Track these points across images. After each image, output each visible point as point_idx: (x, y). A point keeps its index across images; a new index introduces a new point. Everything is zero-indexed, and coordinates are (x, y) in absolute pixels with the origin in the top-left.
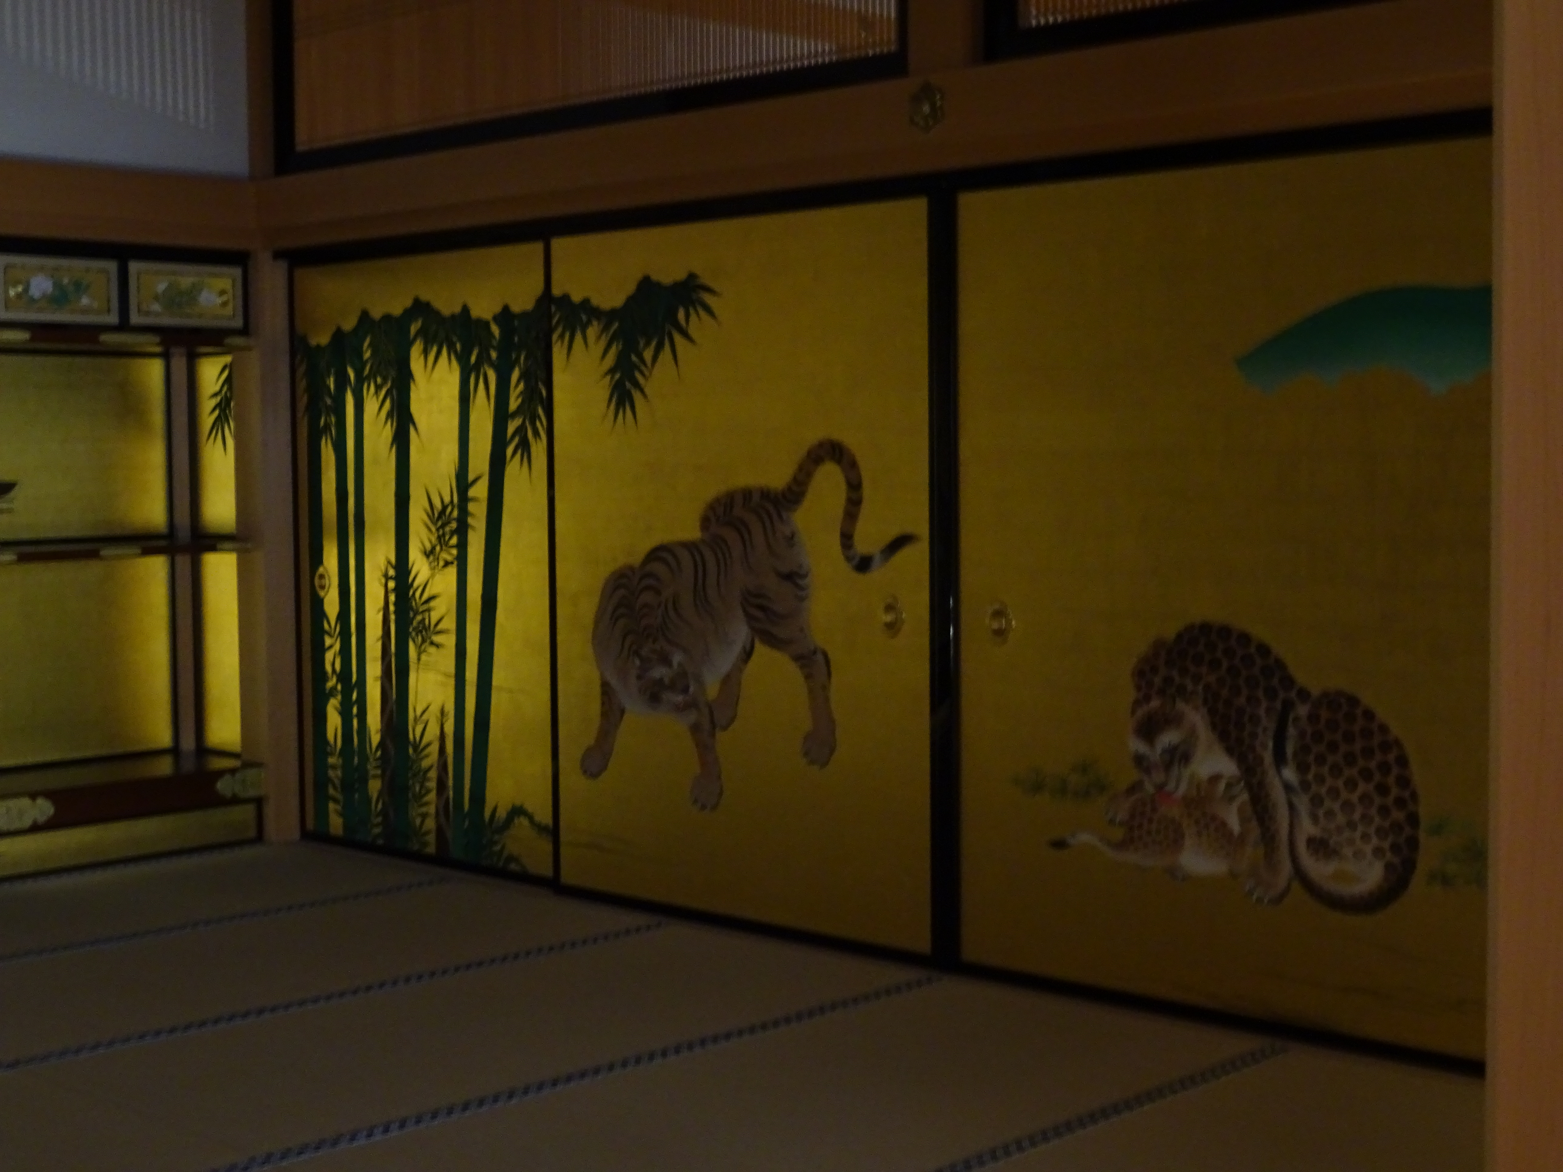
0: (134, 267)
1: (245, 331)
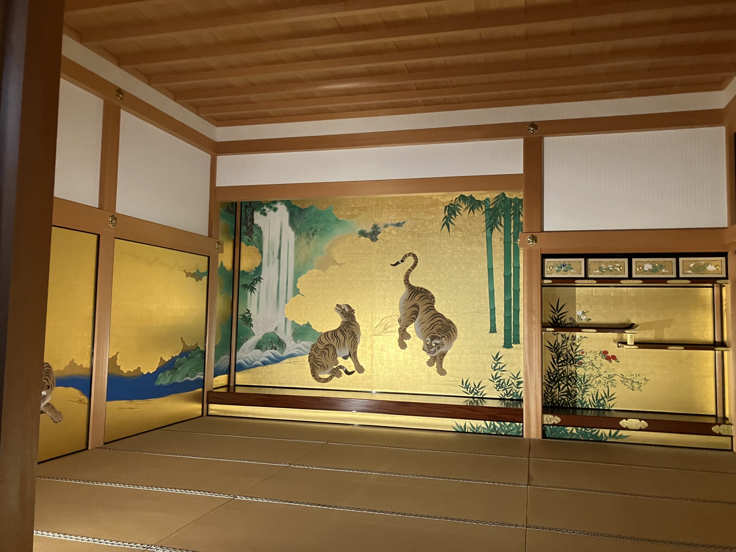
0: (681, 259)
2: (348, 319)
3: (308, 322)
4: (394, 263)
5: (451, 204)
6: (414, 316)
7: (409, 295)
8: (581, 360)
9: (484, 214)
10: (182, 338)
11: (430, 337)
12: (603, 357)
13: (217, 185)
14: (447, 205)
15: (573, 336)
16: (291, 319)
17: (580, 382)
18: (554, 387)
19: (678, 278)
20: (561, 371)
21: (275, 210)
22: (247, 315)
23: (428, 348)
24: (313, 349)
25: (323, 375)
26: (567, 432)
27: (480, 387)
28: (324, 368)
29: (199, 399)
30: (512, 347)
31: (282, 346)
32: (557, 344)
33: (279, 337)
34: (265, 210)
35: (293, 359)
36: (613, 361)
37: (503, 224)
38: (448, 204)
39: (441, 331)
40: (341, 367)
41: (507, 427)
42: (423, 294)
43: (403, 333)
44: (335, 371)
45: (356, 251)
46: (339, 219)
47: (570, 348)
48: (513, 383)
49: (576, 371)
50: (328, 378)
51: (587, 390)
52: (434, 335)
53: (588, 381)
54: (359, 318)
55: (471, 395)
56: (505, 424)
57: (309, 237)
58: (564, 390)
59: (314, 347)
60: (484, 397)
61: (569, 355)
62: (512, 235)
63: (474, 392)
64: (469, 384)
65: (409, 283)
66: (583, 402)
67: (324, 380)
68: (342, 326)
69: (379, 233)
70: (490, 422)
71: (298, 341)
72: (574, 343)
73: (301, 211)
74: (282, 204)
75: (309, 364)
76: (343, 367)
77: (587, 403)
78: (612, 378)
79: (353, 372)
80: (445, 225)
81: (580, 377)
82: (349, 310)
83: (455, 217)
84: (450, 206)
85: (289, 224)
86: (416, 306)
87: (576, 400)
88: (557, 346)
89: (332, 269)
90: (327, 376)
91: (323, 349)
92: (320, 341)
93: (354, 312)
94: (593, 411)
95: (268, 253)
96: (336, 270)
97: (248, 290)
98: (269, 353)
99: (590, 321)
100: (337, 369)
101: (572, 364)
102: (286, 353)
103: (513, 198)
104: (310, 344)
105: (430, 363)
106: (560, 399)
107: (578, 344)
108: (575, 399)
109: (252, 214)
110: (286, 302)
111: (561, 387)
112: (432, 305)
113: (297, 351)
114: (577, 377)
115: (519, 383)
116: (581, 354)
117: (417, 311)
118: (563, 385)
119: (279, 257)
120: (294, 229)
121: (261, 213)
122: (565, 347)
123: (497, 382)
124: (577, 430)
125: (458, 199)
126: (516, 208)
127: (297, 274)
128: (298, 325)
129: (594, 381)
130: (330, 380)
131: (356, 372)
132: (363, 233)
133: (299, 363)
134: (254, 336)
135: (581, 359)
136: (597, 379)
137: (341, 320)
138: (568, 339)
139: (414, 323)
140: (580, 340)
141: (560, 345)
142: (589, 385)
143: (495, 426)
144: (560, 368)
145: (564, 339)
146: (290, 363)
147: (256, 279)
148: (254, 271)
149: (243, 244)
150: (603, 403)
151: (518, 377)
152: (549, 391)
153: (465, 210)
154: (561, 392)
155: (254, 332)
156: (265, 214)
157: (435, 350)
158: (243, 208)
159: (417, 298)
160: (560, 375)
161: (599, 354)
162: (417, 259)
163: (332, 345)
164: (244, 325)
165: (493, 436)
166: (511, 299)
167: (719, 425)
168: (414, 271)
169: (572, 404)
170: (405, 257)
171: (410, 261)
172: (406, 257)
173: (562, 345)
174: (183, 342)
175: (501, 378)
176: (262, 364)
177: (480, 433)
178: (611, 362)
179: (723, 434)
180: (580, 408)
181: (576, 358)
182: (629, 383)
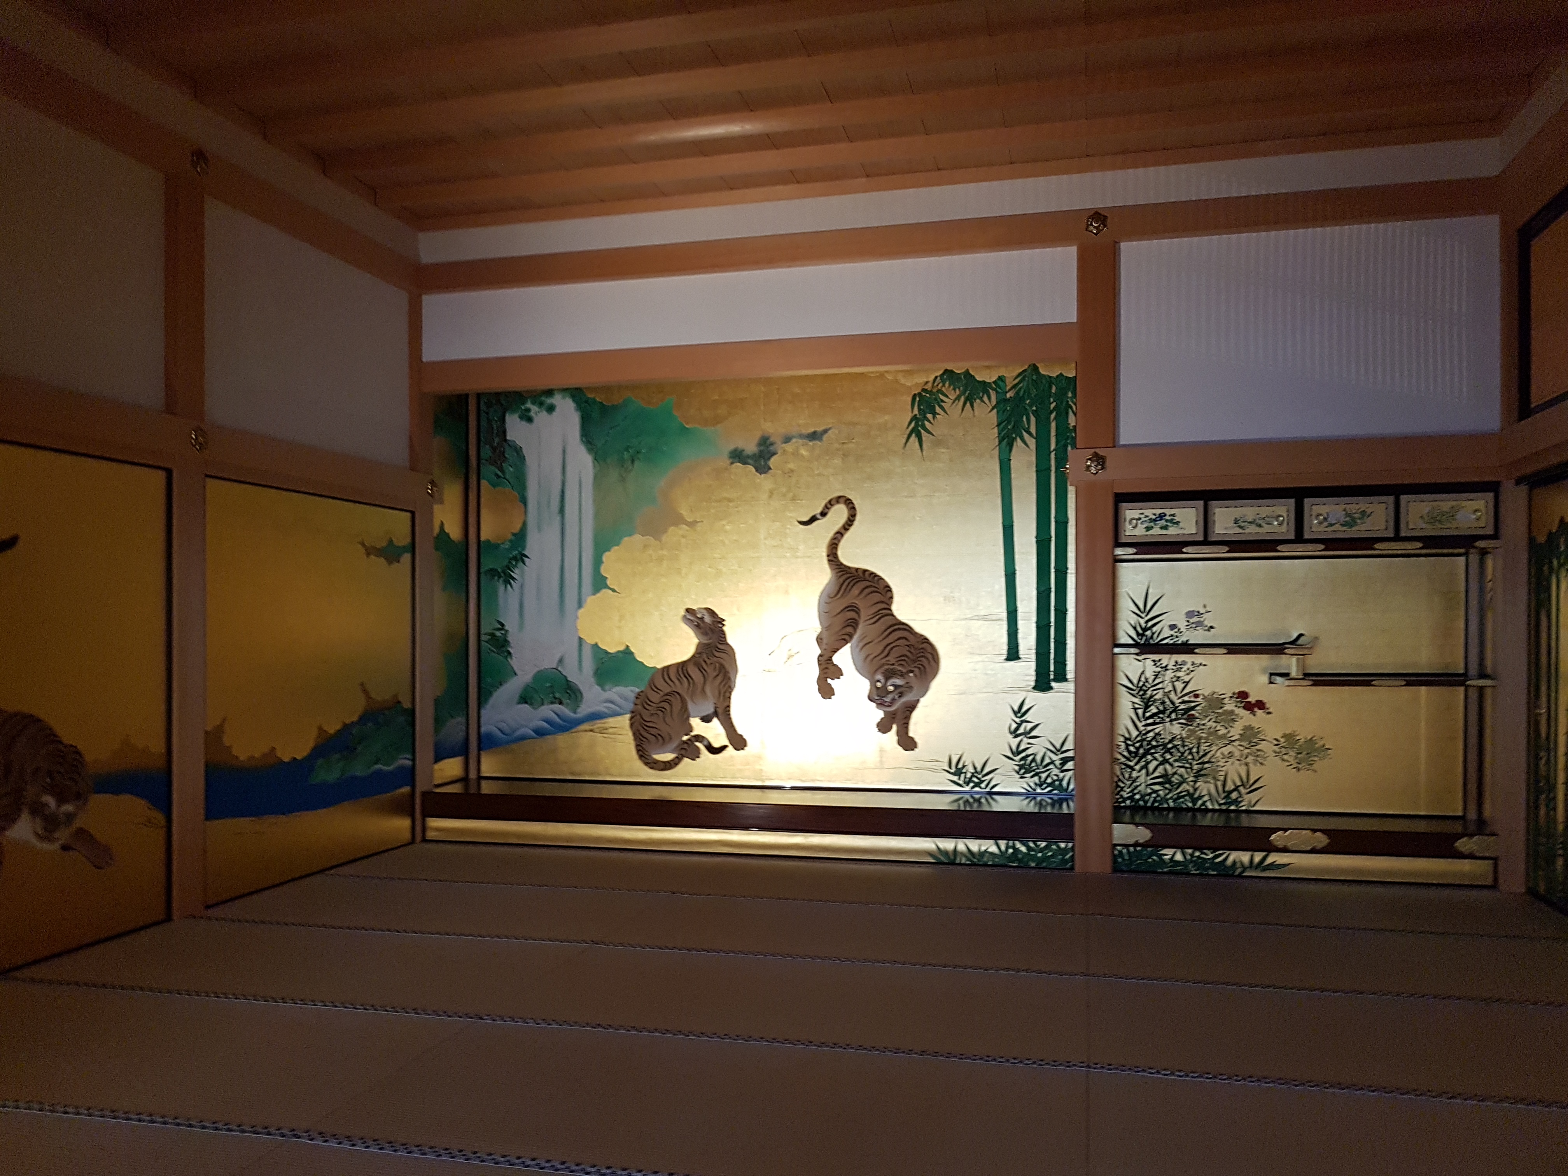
0: (1404, 498)
1: (1495, 536)
2: (710, 639)
3: (628, 646)
4: (805, 519)
5: (924, 390)
6: (849, 630)
7: (837, 588)
8: (1193, 712)
9: (995, 410)
10: (362, 685)
11: (883, 673)
12: (1239, 705)
13: (424, 360)
14: (916, 392)
15: (1176, 662)
16: (590, 640)
17: (1191, 757)
18: (1137, 767)
19: (1397, 538)
20: (1151, 734)
21: (551, 409)
22: (498, 634)
23: (878, 696)
24: (638, 702)
25: (662, 755)
26: (1163, 860)
27: (986, 771)
28: (662, 741)
29: (405, 808)
30: (1052, 688)
31: (573, 696)
32: (1143, 679)
33: (566, 677)
34: (528, 410)
35: (599, 724)
36: (1259, 713)
37: (1033, 430)
38: (919, 391)
39: (906, 658)
40: (699, 738)
41: (1042, 850)
42: (868, 583)
43: (826, 666)
44: (685, 746)
45: (726, 495)
46: (687, 426)
47: (1170, 688)
48: (1052, 762)
49: (1182, 735)
50: (671, 761)
51: (1202, 772)
52: (892, 667)
53: (1205, 754)
54: (733, 636)
55: (967, 789)
56: (1037, 846)
57: (623, 466)
58: (1156, 774)
59: (641, 699)
60: (995, 790)
61: (1168, 703)
62: (1053, 455)
63: (973, 782)
64: (964, 766)
65: (839, 561)
66: (1196, 796)
67: (662, 766)
68: (699, 653)
69: (774, 454)
70: (1005, 842)
71: (607, 687)
72: (1179, 677)
73: (605, 410)
74: (564, 397)
75: (630, 734)
76: (703, 737)
77: (1204, 799)
78: (1257, 747)
79: (723, 748)
80: (914, 435)
81: (1191, 747)
82: (713, 619)
83: (934, 417)
84: (924, 394)
85: (582, 440)
86: (853, 608)
87: (1181, 792)
88: (1144, 685)
89: (674, 534)
90: (669, 757)
91: (660, 702)
92: (653, 686)
93: (724, 623)
94: (1216, 814)
95: (539, 503)
96: (684, 537)
97: (498, 581)
98: (548, 711)
99: (1213, 631)
100: (689, 742)
101: (1175, 720)
102: (584, 710)
103: (1054, 375)
104: (632, 691)
105: (883, 727)
106: (1149, 791)
107: (1187, 679)
108: (1179, 790)
109: (503, 420)
110: (580, 605)
111: (1151, 767)
112: (886, 606)
113: (606, 707)
114: (1184, 745)
115: (1065, 761)
116: (1193, 699)
117: (856, 620)
118: (1155, 763)
119: (562, 511)
120: (592, 449)
121: (521, 418)
122: (1160, 686)
123: (1021, 760)
124: (1184, 854)
125: (939, 378)
126: (1061, 396)
127: (602, 545)
128: (606, 652)
129: (1218, 754)
130: (676, 764)
131: (730, 748)
132: (738, 456)
133: (611, 730)
134: (516, 678)
135: (1193, 708)
136: (1225, 750)
137: (696, 641)
138: (1166, 668)
139: (849, 645)
140: (1192, 671)
141: (1150, 681)
142: (1210, 762)
143: (1016, 850)
144: (1149, 728)
145: (1159, 669)
146: (591, 731)
147: (515, 558)
148: (511, 541)
149: (484, 483)
150: (1237, 799)
151: (1064, 749)
152: (1127, 776)
153: (954, 402)
154: (1152, 776)
155: (515, 669)
156: (530, 420)
157: (894, 699)
158: (483, 407)
159: (855, 591)
160: (1149, 743)
161: (1231, 697)
162: (854, 508)
163: (678, 693)
164: (493, 654)
165: (1012, 870)
166: (1050, 588)
167: (1471, 836)
168: (848, 535)
169: (1175, 801)
170: (829, 506)
171: (840, 513)
172: (832, 505)
173: (1154, 680)
174: (366, 692)
175: (1029, 752)
176: (532, 733)
177: (986, 865)
178: (1254, 715)
179: (1478, 854)
180: (1189, 810)
181: (1182, 707)
182: (1291, 756)
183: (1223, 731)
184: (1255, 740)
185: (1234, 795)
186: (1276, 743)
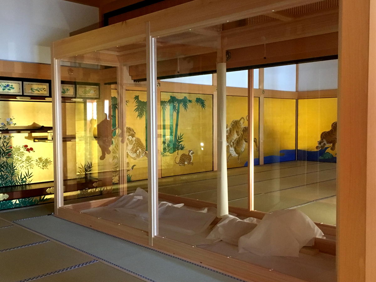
0: (78, 86)
1: (99, 98)
8: (10, 153)
12: (25, 149)
15: (4, 136)
17: (10, 168)
26: (13, 204)
36: (31, 151)
47: (2, 145)
49: (6, 161)
51: (14, 173)
53: (15, 167)
61: (2, 150)
66: (12, 181)
72: (5, 141)
77: (15, 182)
78: (31, 163)
81: (10, 165)
87: (7, 181)
94: (19, 187)
99: (16, 125)
101: (4, 156)
107: (8, 142)
114: (7, 165)
116: (10, 148)
124: (19, 201)
129: (19, 166)
135: (10, 152)
136: (21, 165)
140: (9, 139)
142: (16, 169)
150: (25, 180)
161: (22, 147)
169: (5, 184)
178: (30, 153)
180: (10, 186)
181: (7, 151)
182: (41, 165)
183: (20, 159)
184: (30, 161)
185: (24, 180)
186: (37, 161)
